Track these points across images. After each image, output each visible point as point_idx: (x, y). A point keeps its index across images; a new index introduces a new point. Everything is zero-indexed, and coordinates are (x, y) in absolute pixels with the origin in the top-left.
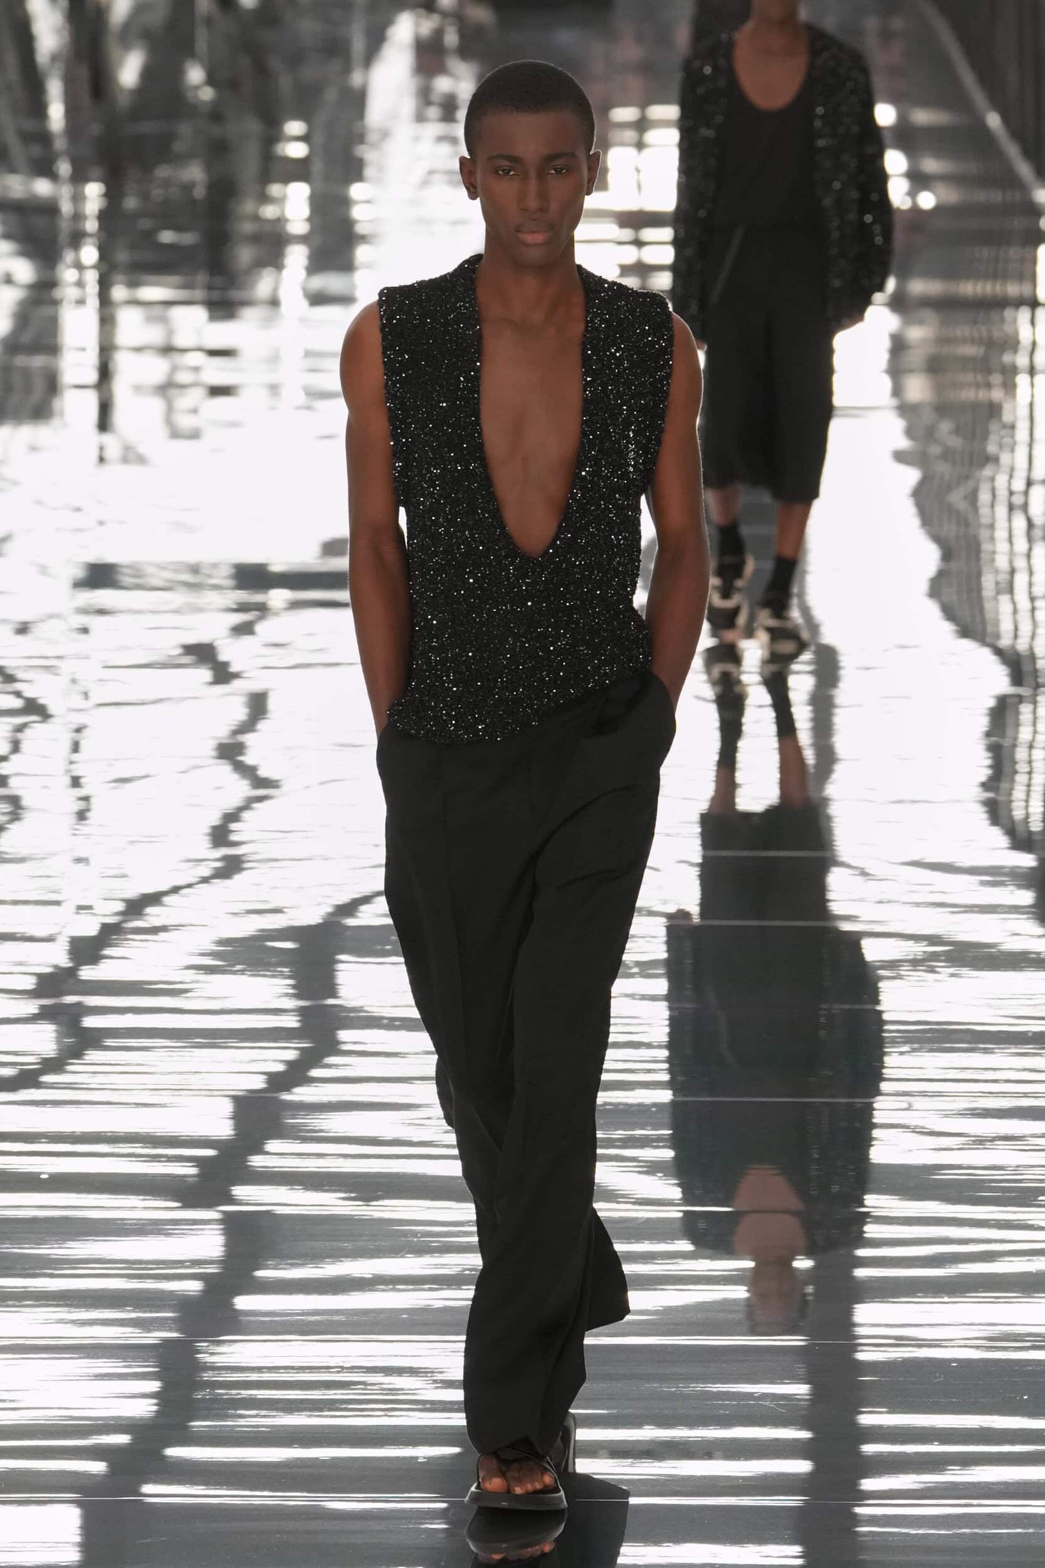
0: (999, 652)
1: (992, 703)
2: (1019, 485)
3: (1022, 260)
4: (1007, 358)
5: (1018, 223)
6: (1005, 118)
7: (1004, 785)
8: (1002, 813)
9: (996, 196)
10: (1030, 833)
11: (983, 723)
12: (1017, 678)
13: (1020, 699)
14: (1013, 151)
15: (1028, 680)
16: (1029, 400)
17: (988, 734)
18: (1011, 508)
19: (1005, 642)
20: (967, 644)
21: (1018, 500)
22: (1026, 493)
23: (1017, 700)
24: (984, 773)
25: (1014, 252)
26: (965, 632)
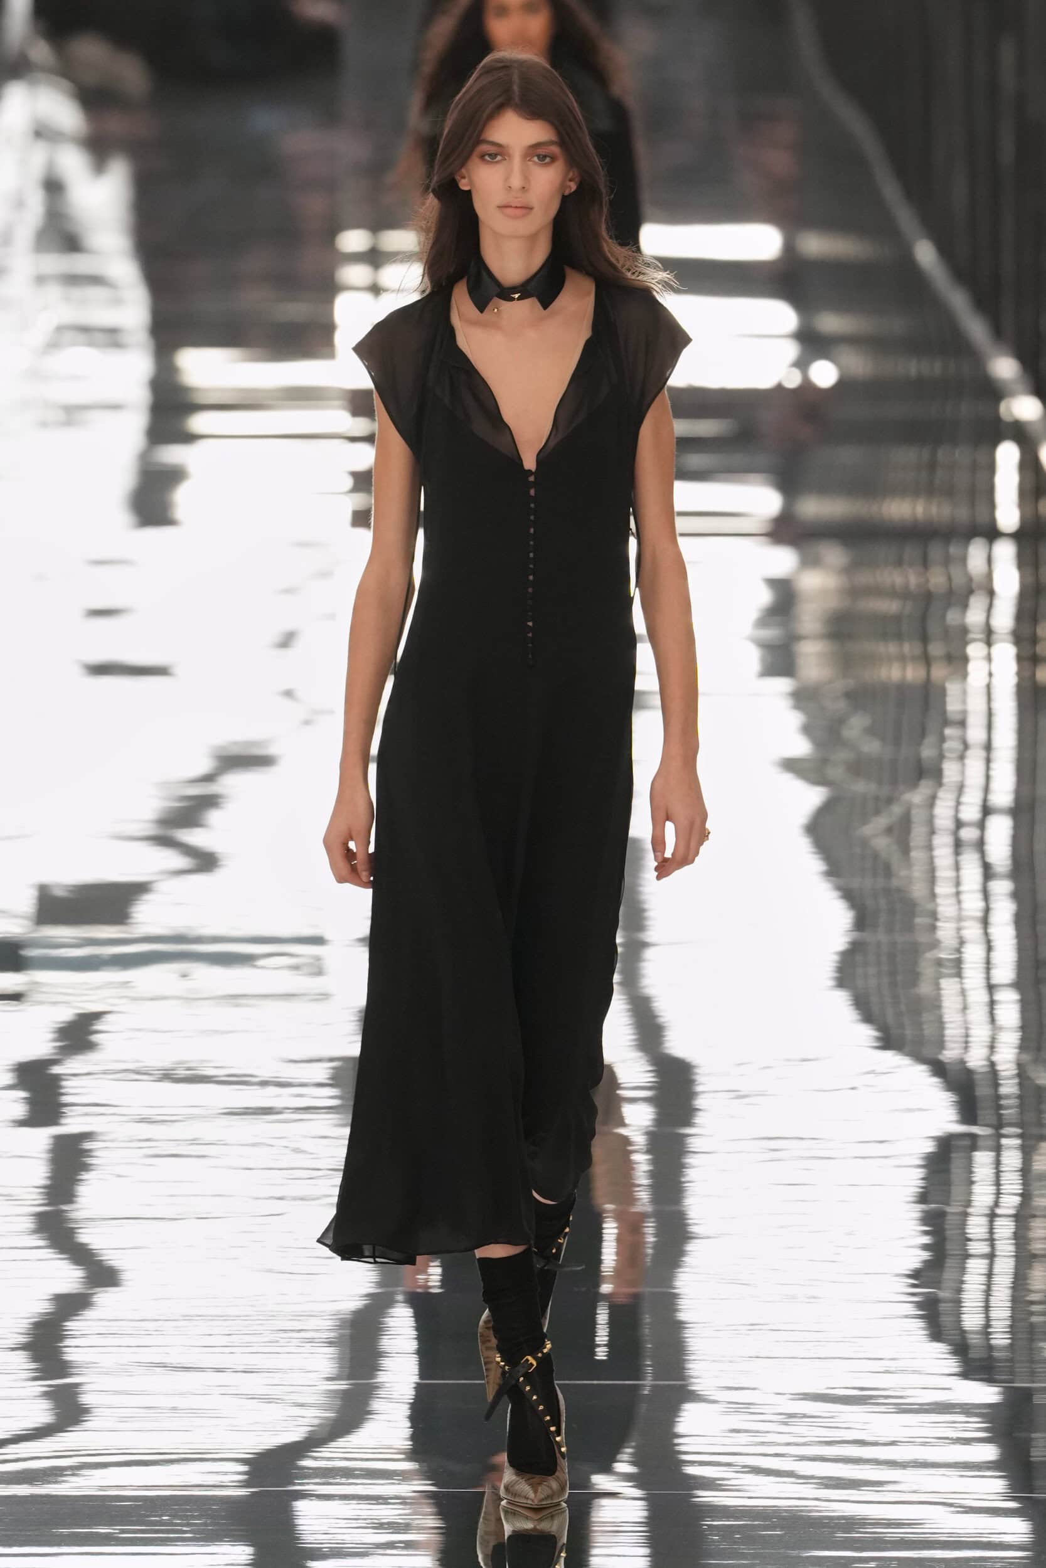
0: (939, 1069)
1: (929, 1147)
2: (970, 812)
3: (974, 467)
4: (952, 617)
5: (966, 409)
6: (945, 250)
7: (948, 1275)
8: (946, 1320)
9: (931, 368)
10: (991, 1348)
11: (913, 1179)
12: (968, 1110)
13: (973, 1143)
14: (958, 300)
15: (985, 1113)
16: (985, 681)
17: (923, 1198)
18: (958, 846)
19: (950, 1054)
20: (891, 1058)
21: (969, 834)
22: (981, 825)
23: (966, 1142)
24: (916, 1258)
25: (961, 455)
26: (888, 1041)
